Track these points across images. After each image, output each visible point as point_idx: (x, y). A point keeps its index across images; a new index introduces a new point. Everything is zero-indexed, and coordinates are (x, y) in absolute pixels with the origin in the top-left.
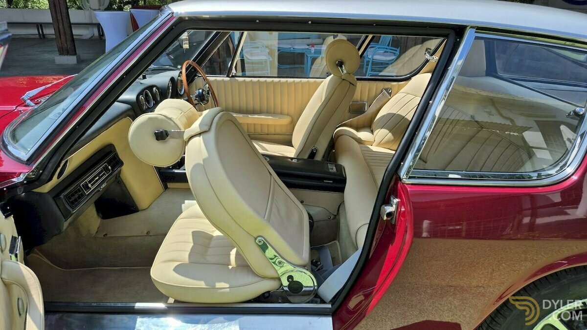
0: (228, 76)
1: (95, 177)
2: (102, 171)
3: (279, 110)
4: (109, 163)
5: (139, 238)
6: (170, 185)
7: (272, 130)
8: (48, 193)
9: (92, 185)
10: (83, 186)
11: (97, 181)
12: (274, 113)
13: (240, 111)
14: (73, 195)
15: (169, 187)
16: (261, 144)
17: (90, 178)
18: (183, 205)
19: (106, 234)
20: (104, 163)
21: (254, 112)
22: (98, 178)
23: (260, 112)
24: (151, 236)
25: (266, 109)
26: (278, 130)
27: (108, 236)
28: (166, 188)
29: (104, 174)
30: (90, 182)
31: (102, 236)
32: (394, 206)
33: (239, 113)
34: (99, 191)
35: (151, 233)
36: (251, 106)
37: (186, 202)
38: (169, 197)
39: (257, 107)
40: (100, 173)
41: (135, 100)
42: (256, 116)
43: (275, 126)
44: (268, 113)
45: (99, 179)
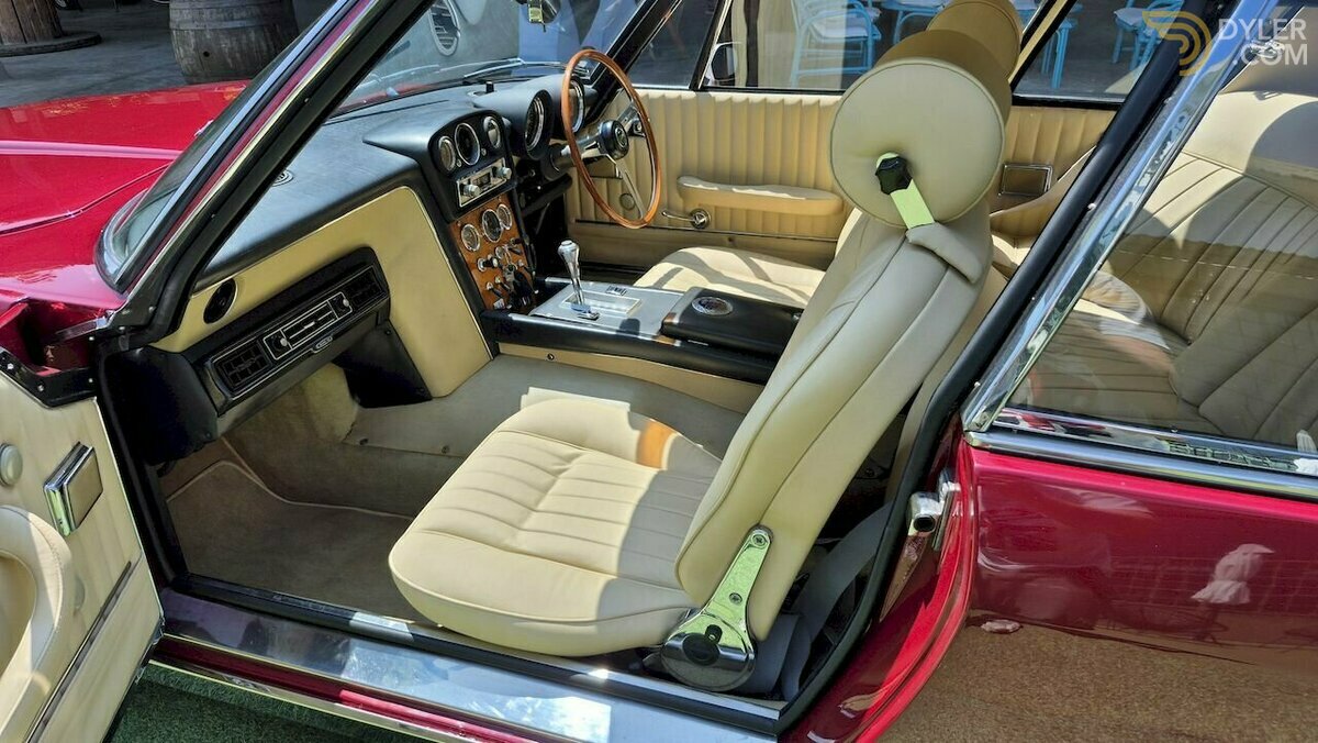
0: (691, 88)
1: (307, 321)
2: (326, 309)
3: (810, 177)
4: (350, 291)
5: (426, 457)
6: (504, 348)
7: (790, 229)
8: (182, 353)
9: (292, 342)
10: (268, 340)
11: (310, 330)
12: (798, 185)
13: (714, 177)
14: (238, 362)
15: (501, 351)
16: (755, 260)
17: (289, 326)
18: (524, 397)
19: (366, 441)
20: (337, 291)
21: (749, 181)
22: (312, 324)
23: (763, 182)
24: (450, 457)
25: (778, 174)
26: (806, 231)
27: (369, 444)
28: (496, 353)
29: (331, 316)
30: (288, 333)
31: (358, 443)
32: (942, 502)
33: (714, 182)
34: (310, 354)
35: (451, 450)
36: (741, 165)
37: (532, 390)
38: (498, 374)
39: (758, 167)
40: (321, 313)
41: (426, 147)
42: (751, 191)
43: (797, 217)
44: (782, 183)
45: (316, 326)
